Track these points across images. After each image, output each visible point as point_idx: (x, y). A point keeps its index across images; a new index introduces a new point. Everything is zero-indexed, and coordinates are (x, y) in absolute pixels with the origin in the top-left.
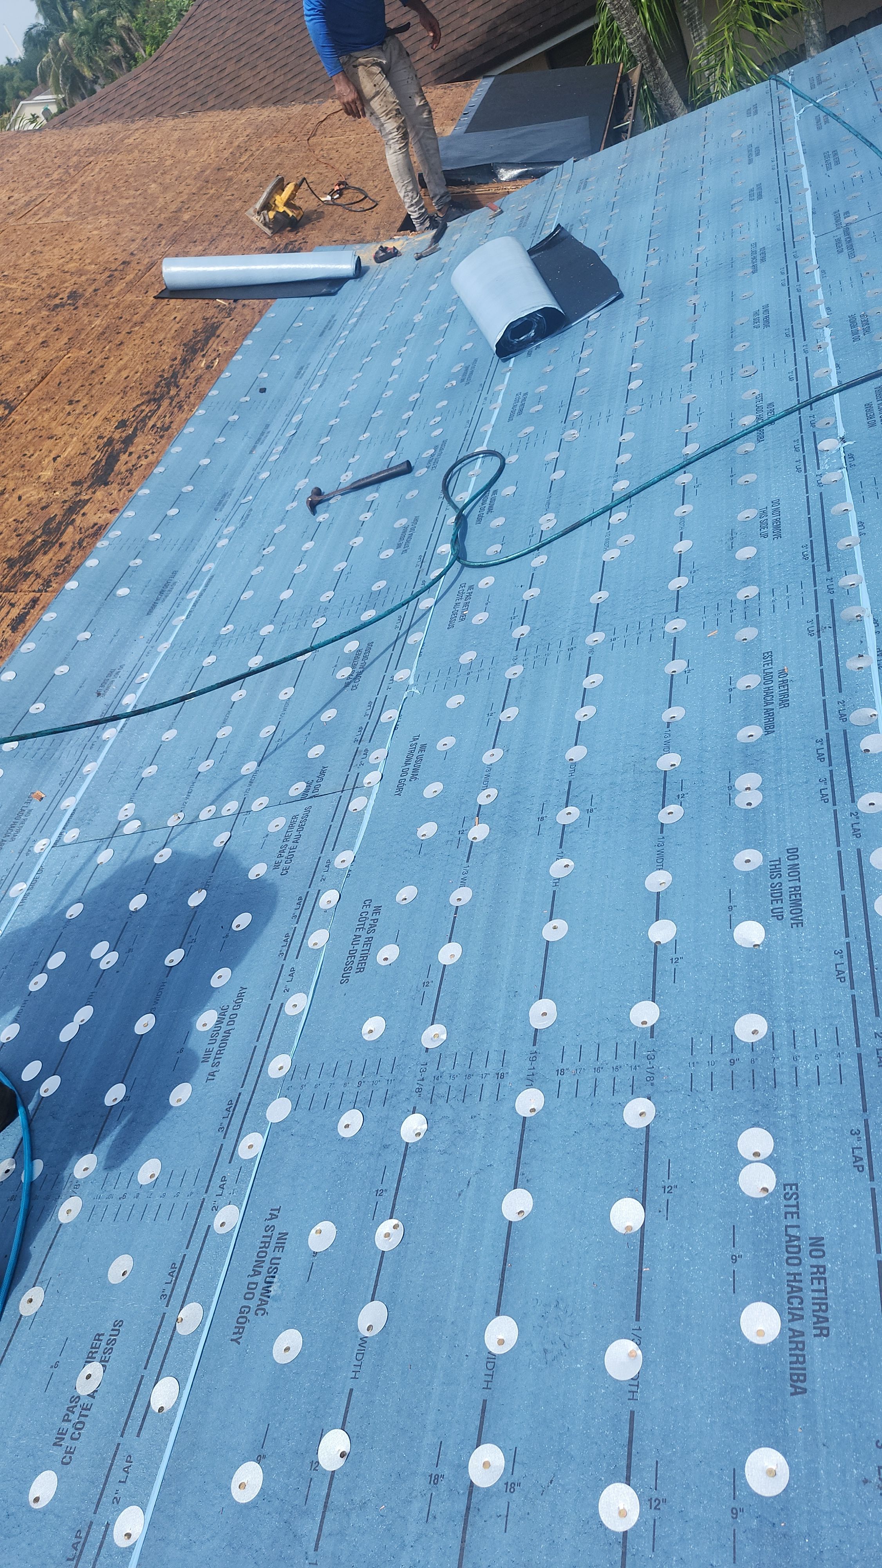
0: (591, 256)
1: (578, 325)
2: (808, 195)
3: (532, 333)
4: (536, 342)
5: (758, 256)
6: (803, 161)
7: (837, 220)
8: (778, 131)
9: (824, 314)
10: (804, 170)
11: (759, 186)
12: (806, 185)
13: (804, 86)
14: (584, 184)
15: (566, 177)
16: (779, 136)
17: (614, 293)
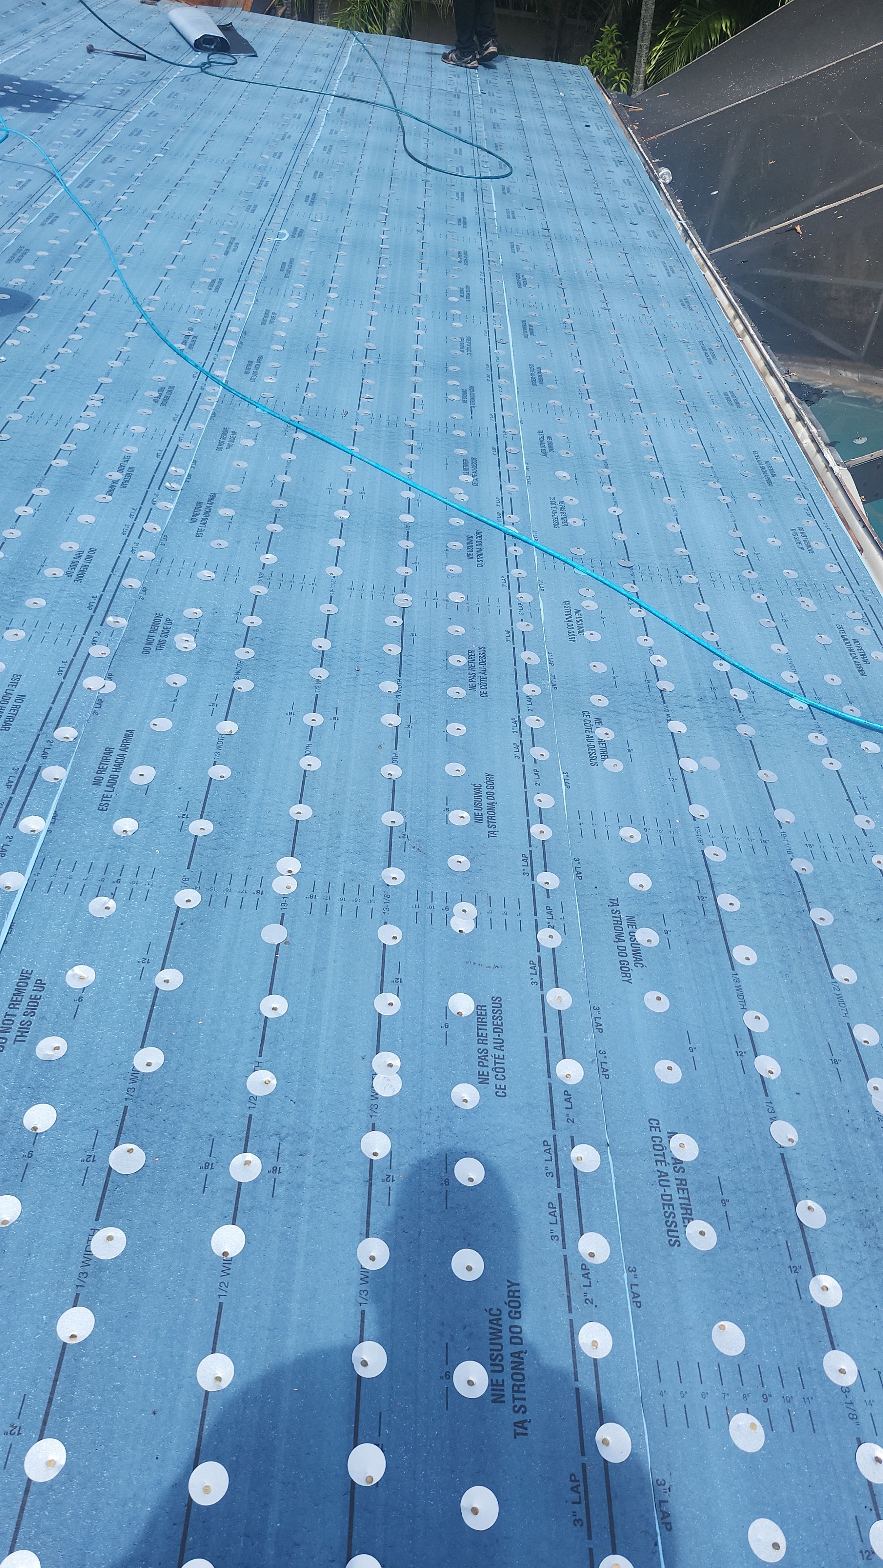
0: (247, 41)
1: (239, 56)
2: (346, 64)
5: (319, 69)
6: (348, 56)
8: (344, 44)
11: (329, 55)
17: (253, 53)
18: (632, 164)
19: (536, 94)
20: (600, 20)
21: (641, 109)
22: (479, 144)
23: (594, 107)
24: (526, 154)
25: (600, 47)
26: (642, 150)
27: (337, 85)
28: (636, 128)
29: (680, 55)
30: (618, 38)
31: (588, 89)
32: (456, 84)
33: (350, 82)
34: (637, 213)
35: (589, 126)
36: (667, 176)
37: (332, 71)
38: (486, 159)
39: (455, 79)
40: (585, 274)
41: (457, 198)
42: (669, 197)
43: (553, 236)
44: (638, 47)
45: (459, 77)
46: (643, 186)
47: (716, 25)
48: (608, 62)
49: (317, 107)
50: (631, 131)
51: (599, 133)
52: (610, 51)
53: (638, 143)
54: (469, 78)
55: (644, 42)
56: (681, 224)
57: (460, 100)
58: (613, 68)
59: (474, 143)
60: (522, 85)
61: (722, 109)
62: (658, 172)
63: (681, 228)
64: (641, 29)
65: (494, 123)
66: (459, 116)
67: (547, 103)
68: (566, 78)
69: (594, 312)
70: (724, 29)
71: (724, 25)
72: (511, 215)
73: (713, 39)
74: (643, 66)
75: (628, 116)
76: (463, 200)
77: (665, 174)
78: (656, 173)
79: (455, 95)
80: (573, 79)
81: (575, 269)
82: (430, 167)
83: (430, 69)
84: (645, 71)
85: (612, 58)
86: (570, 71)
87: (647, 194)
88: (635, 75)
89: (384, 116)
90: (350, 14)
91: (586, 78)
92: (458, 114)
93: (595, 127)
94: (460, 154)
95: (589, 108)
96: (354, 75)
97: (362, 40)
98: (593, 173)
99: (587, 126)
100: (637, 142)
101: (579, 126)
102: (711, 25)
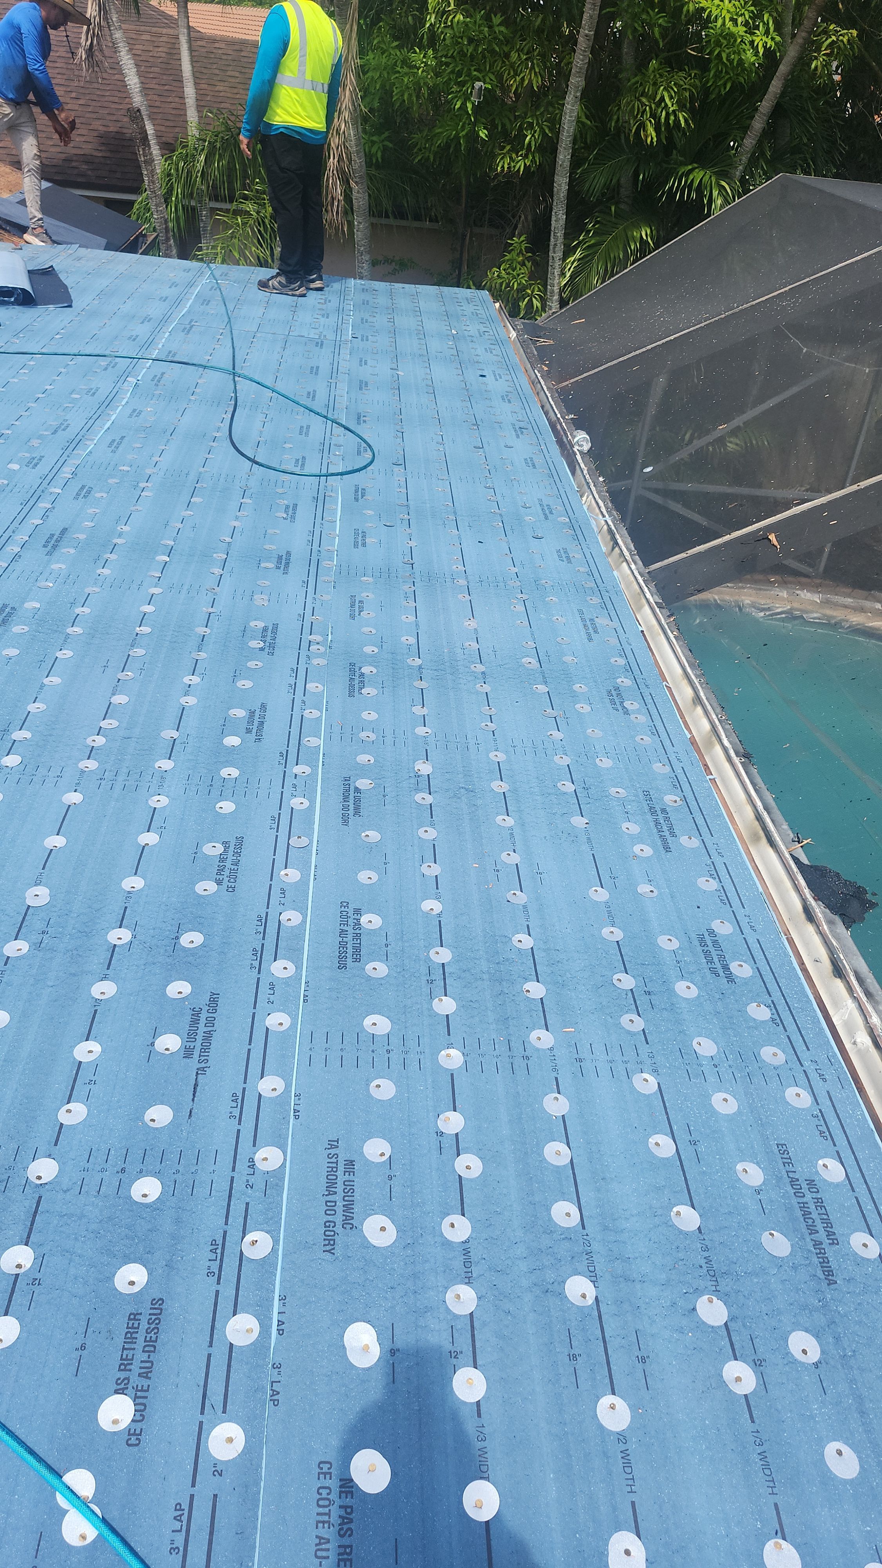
0: (66, 287)
1: (40, 309)
2: (186, 309)
3: (12, 299)
4: (13, 305)
5: (147, 319)
6: (193, 298)
7: (191, 322)
8: (192, 283)
9: (160, 346)
10: (191, 301)
11: (167, 298)
12: (188, 306)
13: (217, 273)
14: (79, 259)
15: (70, 252)
16: (191, 285)
17: (67, 303)
18: (537, 431)
19: (422, 335)
20: (508, 230)
21: (552, 342)
22: (336, 417)
23: (492, 347)
24: (398, 428)
25: (508, 260)
26: (552, 403)
27: (163, 340)
28: (546, 369)
29: (598, 266)
30: (528, 250)
31: (488, 323)
32: (322, 327)
33: (183, 334)
34: (542, 517)
35: (484, 376)
36: (584, 443)
37: (165, 320)
38: (341, 440)
39: (323, 320)
40: (459, 651)
41: (285, 516)
42: (587, 476)
43: (417, 575)
44: (551, 258)
45: (327, 317)
46: (552, 468)
47: (635, 234)
48: (518, 275)
49: (124, 376)
50: (539, 375)
51: (497, 385)
52: (519, 263)
53: (547, 392)
54: (340, 318)
55: (556, 253)
56: (606, 521)
57: (323, 350)
58: (524, 282)
59: (329, 416)
60: (406, 322)
61: (649, 347)
62: (574, 437)
63: (605, 527)
64: (552, 239)
65: (361, 382)
66: (316, 374)
67: (435, 345)
68: (462, 308)
69: (469, 740)
70: (644, 237)
71: (645, 232)
72: (360, 539)
73: (632, 248)
74: (557, 278)
75: (536, 353)
76: (293, 518)
77: (581, 440)
78: (570, 437)
79: (317, 343)
80: (469, 309)
81: (445, 644)
82: (257, 463)
83: (293, 309)
84: (560, 283)
85: (523, 271)
86: (467, 299)
87: (557, 480)
88: (549, 287)
89: (214, 381)
90: (233, 236)
91: (485, 307)
92: (315, 371)
93: (493, 377)
94: (307, 434)
95: (486, 349)
96: (193, 323)
97: (217, 276)
98: (484, 452)
99: (481, 376)
100: (546, 390)
101: (471, 376)
102: (629, 233)
